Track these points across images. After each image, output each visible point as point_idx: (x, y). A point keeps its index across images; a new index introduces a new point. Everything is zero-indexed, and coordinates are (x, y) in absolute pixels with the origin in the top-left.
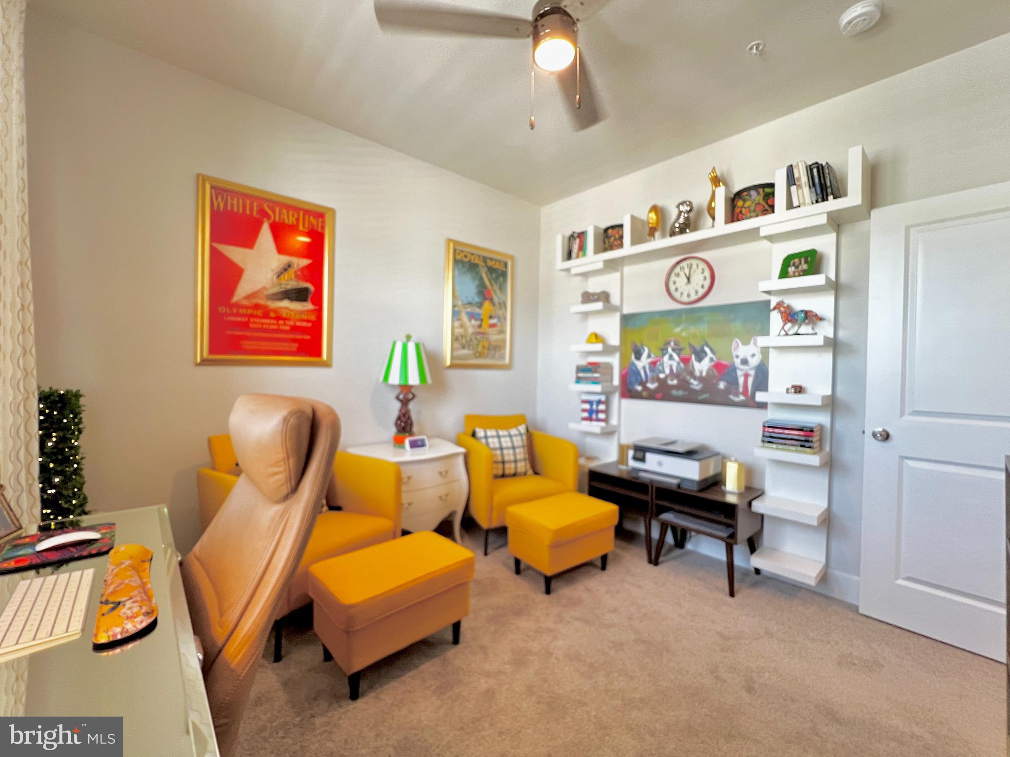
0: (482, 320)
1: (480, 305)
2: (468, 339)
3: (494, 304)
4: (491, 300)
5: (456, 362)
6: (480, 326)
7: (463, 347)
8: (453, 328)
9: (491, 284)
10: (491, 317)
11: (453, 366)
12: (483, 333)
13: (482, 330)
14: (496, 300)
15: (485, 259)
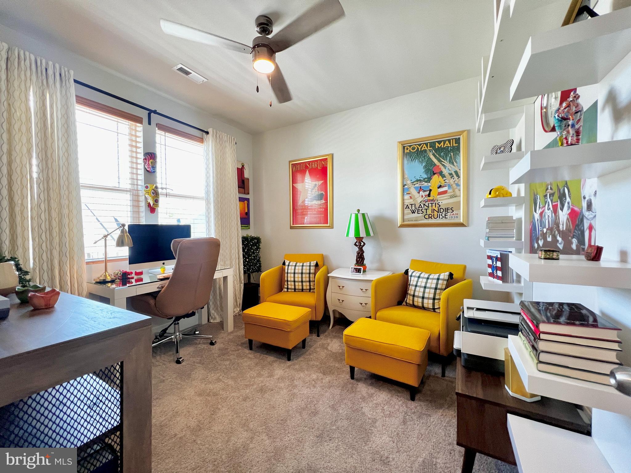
0: (430, 190)
1: (429, 180)
2: (417, 206)
3: (443, 176)
4: (441, 174)
5: (406, 223)
6: (429, 195)
7: (413, 212)
8: (403, 200)
9: (440, 161)
10: (440, 187)
11: (402, 226)
12: (433, 200)
13: (431, 198)
14: (445, 172)
15: (432, 145)
